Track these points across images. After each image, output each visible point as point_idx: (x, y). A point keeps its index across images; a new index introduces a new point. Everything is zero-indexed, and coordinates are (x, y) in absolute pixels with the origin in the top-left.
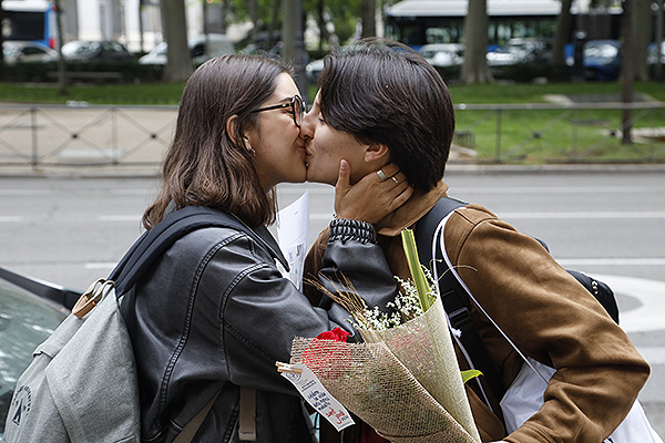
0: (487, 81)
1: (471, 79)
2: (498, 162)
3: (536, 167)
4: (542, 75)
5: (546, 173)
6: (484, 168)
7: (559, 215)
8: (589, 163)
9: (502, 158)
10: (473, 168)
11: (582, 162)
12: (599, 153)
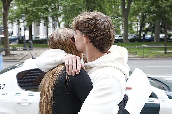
0: (128, 42)
1: (125, 42)
2: (143, 57)
3: (151, 58)
4: (137, 41)
5: (153, 59)
6: (141, 58)
7: (159, 67)
8: (161, 57)
9: (144, 56)
10: (139, 58)
11: (159, 57)
12: (162, 55)
